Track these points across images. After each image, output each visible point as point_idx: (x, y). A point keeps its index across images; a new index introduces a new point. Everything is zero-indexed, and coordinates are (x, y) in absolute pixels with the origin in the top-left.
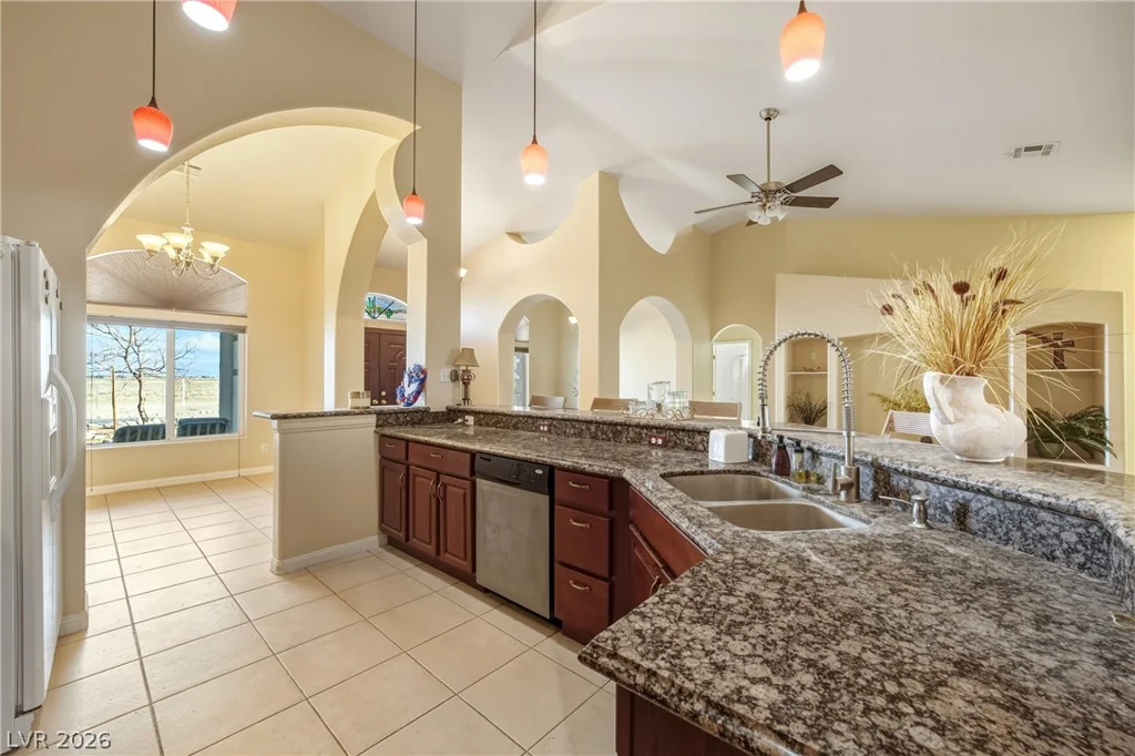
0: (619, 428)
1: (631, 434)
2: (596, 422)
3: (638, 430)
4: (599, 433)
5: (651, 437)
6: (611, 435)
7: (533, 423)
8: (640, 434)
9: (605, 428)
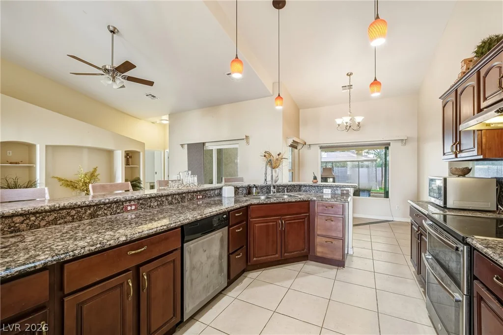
0: (184, 195)
1: (190, 196)
2: (171, 195)
3: (192, 194)
4: (173, 200)
5: (198, 196)
6: (180, 200)
7: (117, 207)
8: (193, 195)
9: (177, 197)
